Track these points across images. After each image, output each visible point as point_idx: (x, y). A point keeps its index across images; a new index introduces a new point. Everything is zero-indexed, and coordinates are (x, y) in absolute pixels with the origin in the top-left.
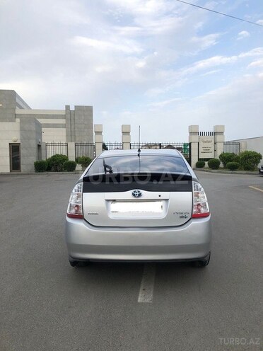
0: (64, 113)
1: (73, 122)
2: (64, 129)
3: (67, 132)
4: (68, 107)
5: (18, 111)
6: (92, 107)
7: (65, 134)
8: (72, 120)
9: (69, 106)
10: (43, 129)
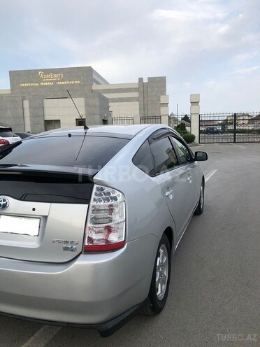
0: (137, 86)
1: (146, 95)
2: (138, 103)
3: (140, 105)
4: (141, 80)
5: (95, 87)
6: (165, 77)
7: (138, 108)
8: (146, 93)
9: (142, 78)
10: (110, 104)
